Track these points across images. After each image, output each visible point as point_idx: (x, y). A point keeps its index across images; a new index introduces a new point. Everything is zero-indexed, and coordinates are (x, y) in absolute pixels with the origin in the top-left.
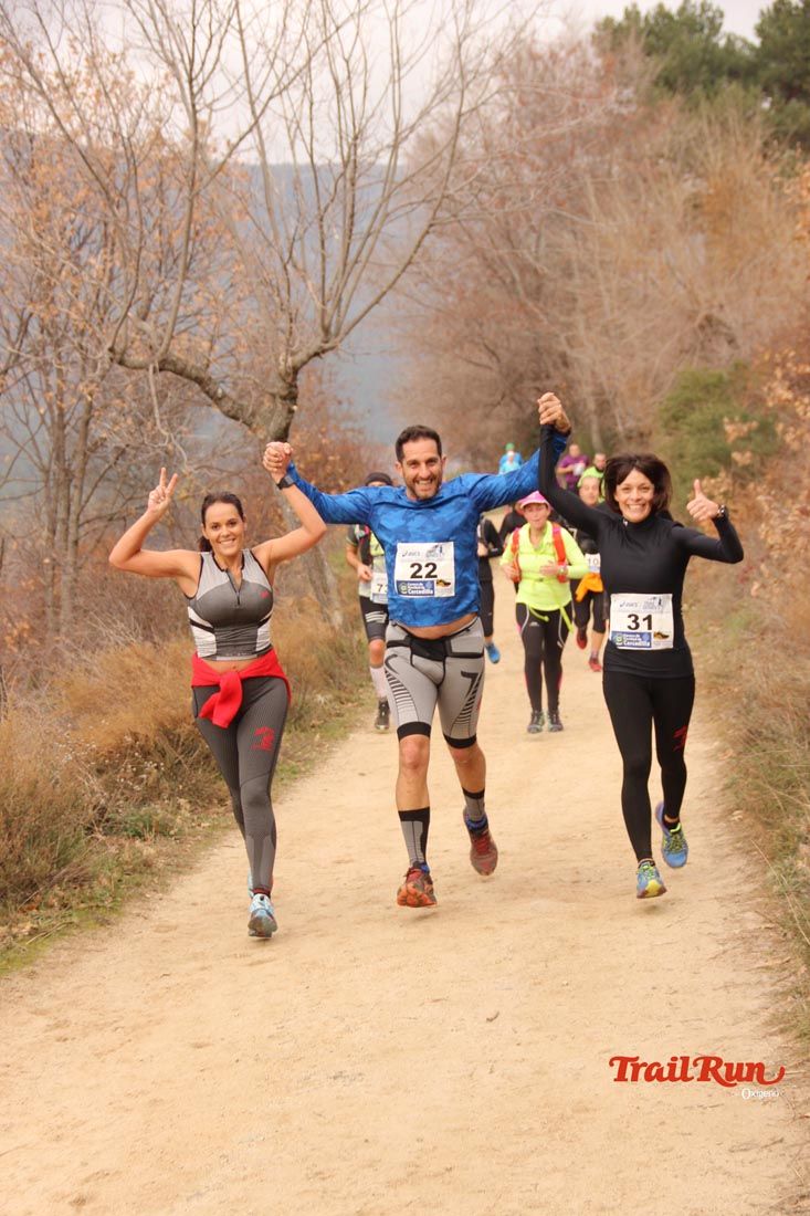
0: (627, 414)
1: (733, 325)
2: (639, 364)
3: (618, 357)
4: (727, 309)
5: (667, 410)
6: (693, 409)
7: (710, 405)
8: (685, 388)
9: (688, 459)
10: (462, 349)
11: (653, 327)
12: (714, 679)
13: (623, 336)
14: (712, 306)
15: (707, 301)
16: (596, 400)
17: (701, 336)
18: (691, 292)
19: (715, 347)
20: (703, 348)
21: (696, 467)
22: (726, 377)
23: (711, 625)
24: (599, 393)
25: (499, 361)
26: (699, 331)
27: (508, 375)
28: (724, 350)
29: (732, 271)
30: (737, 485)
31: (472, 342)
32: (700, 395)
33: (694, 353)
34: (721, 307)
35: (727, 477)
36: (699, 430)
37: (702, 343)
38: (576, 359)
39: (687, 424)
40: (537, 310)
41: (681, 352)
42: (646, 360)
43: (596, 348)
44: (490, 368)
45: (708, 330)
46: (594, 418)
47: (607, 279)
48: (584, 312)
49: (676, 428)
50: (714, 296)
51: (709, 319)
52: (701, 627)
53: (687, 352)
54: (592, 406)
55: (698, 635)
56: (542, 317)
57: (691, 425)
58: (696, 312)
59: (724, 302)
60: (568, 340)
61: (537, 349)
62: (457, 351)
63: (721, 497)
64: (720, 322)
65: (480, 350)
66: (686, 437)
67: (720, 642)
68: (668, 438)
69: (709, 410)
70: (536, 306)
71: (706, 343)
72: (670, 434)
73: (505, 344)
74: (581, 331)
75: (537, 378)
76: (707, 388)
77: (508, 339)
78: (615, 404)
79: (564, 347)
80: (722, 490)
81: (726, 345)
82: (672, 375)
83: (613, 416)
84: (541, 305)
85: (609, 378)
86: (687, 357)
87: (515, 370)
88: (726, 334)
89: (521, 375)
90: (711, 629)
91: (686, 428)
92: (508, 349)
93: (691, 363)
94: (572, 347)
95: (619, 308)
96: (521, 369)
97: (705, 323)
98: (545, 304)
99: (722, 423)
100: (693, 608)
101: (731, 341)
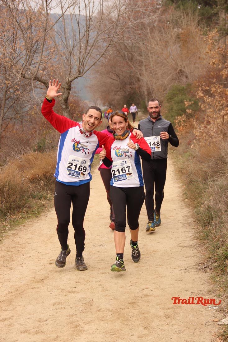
0: (156, 96)
1: (188, 73)
2: (160, 82)
3: (155, 80)
4: (186, 68)
5: (168, 96)
6: (176, 96)
7: (180, 96)
8: (173, 90)
9: (174, 111)
10: (109, 74)
11: (165, 72)
12: (180, 169)
13: (156, 74)
14: (182, 67)
15: (180, 65)
16: (147, 92)
17: (178, 75)
18: (176, 63)
19: (182, 78)
20: (179, 79)
21: (176, 113)
22: (185, 88)
23: (179, 156)
24: (148, 90)
25: (120, 78)
26: (178, 74)
27: (122, 83)
28: (184, 79)
29: (188, 57)
30: (187, 118)
31: (112, 73)
32: (177, 92)
33: (176, 80)
34: (184, 67)
35: (185, 116)
36: (177, 103)
37: (178, 77)
38: (142, 80)
39: (174, 101)
40: (131, 65)
41: (172, 79)
42: (162, 81)
43: (148, 76)
44: (117, 81)
45: (180, 74)
46: (146, 97)
47: (152, 57)
48: (145, 66)
49: (171, 102)
50: (182, 64)
51: (180, 70)
52: (176, 156)
53: (174, 79)
54: (146, 93)
55: (176, 159)
56: (133, 67)
57: (175, 101)
58: (177, 69)
59: (185, 66)
60: (140, 74)
61: (131, 76)
62: (108, 75)
63: (183, 122)
64: (184, 72)
65: (115, 75)
66: (173, 104)
67: (182, 160)
68: (168, 104)
69: (180, 97)
70: (131, 63)
71: (179, 77)
72: (169, 103)
73: (122, 74)
74: (144, 72)
75: (130, 84)
76: (179, 90)
77: (123, 73)
78: (153, 93)
79: (139, 76)
80: (183, 120)
81: (185, 78)
82: (170, 86)
83: (152, 97)
84: (132, 63)
85: (151, 85)
86: (174, 81)
87: (124, 82)
88: (185, 75)
89: (126, 83)
90: (179, 157)
91: (173, 102)
92: (122, 75)
93: (175, 82)
94: (141, 76)
95: (155, 66)
96: (126, 81)
97: (179, 71)
98: (134, 63)
99: (184, 101)
100: (174, 151)
101: (187, 77)
